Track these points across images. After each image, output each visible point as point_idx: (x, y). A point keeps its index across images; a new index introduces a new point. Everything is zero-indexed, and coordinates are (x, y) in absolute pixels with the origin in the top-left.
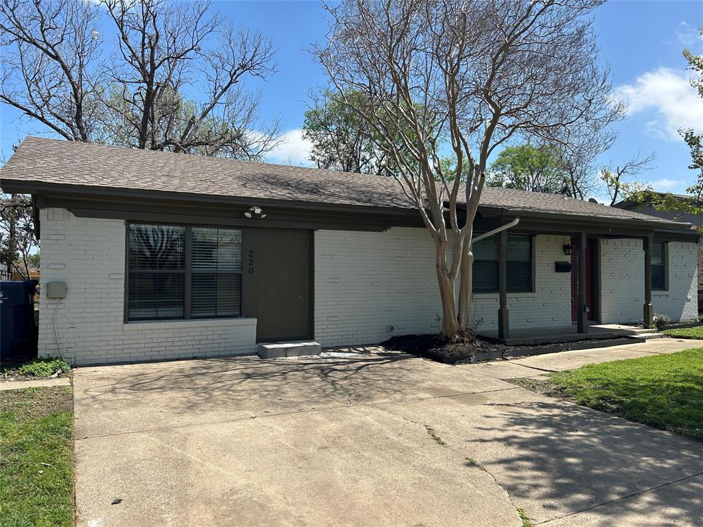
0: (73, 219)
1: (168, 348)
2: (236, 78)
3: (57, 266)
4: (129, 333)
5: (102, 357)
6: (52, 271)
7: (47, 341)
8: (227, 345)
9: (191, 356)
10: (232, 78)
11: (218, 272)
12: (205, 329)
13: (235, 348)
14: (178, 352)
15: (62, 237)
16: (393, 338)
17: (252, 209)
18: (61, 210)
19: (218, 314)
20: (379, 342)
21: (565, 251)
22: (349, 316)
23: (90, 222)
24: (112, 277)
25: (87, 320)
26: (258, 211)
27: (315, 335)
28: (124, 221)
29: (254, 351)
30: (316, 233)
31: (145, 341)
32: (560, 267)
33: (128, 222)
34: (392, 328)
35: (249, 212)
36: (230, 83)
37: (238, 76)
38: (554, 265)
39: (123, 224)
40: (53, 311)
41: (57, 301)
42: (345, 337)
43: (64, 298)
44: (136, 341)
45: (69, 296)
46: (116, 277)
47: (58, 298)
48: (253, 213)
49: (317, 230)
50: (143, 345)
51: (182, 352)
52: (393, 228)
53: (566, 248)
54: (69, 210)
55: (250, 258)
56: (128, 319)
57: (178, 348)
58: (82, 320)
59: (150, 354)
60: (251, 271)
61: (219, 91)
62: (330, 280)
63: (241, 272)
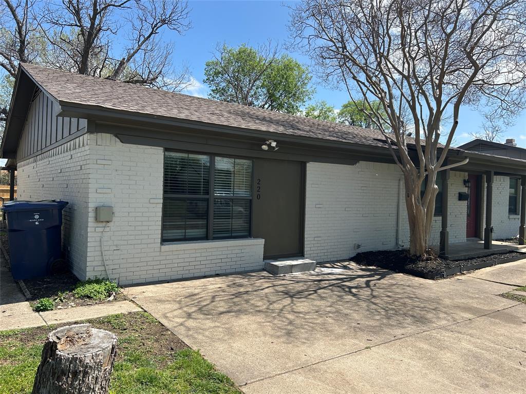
0: (119, 145)
1: (196, 267)
2: (156, 29)
3: (104, 191)
4: (165, 254)
5: (142, 277)
6: (101, 195)
7: (95, 264)
8: (241, 262)
9: (214, 273)
10: (153, 29)
11: (234, 198)
12: (226, 249)
13: (248, 265)
14: (204, 270)
15: (109, 162)
16: (358, 254)
17: (268, 143)
18: (108, 135)
19: (233, 234)
20: (348, 258)
21: (465, 184)
22: (329, 236)
23: (133, 147)
24: (152, 201)
25: (130, 242)
26: (274, 144)
27: (305, 253)
28: (163, 148)
29: (261, 267)
30: (308, 165)
31: (178, 261)
32: (461, 197)
33: (166, 150)
34: (359, 246)
35: (266, 144)
36: (152, 33)
37: (158, 28)
38: (458, 195)
39: (162, 151)
40: (100, 234)
41: (104, 224)
42: (325, 254)
43: (111, 221)
44: (171, 261)
45: (115, 219)
46: (156, 201)
47: (105, 222)
48: (269, 145)
49: (308, 162)
50: (176, 265)
51: (207, 270)
52: (360, 162)
53: (465, 182)
54: (116, 136)
55: (258, 185)
56: (164, 241)
57: (204, 266)
58: (125, 243)
59: (182, 272)
60: (259, 197)
61: (142, 39)
62: (317, 206)
63: (251, 198)
